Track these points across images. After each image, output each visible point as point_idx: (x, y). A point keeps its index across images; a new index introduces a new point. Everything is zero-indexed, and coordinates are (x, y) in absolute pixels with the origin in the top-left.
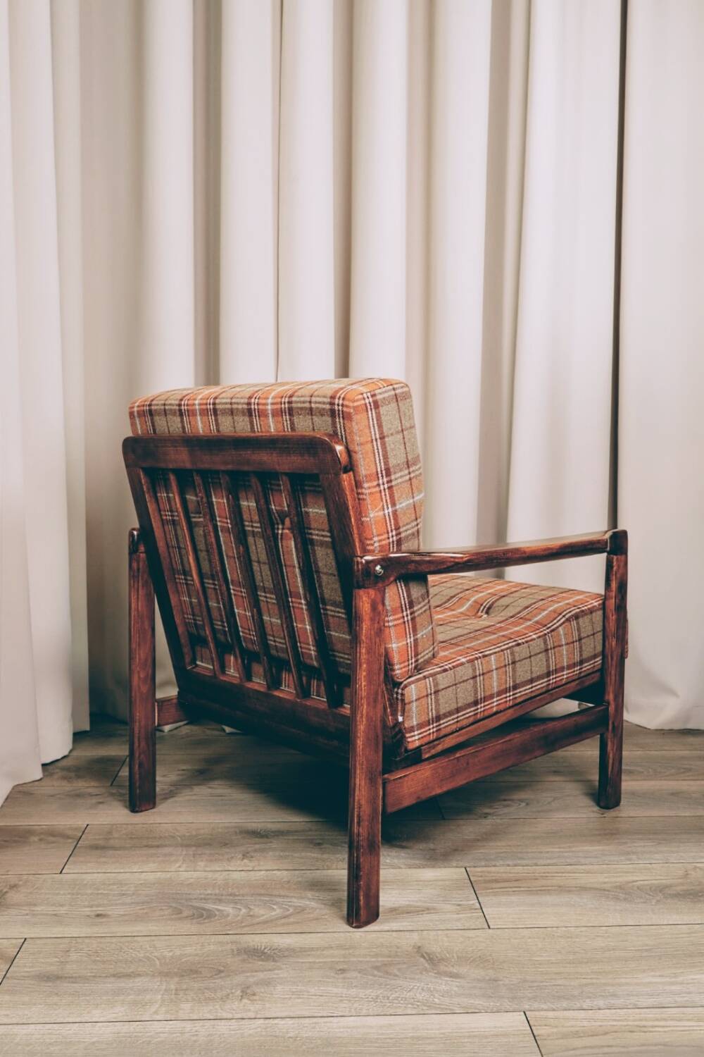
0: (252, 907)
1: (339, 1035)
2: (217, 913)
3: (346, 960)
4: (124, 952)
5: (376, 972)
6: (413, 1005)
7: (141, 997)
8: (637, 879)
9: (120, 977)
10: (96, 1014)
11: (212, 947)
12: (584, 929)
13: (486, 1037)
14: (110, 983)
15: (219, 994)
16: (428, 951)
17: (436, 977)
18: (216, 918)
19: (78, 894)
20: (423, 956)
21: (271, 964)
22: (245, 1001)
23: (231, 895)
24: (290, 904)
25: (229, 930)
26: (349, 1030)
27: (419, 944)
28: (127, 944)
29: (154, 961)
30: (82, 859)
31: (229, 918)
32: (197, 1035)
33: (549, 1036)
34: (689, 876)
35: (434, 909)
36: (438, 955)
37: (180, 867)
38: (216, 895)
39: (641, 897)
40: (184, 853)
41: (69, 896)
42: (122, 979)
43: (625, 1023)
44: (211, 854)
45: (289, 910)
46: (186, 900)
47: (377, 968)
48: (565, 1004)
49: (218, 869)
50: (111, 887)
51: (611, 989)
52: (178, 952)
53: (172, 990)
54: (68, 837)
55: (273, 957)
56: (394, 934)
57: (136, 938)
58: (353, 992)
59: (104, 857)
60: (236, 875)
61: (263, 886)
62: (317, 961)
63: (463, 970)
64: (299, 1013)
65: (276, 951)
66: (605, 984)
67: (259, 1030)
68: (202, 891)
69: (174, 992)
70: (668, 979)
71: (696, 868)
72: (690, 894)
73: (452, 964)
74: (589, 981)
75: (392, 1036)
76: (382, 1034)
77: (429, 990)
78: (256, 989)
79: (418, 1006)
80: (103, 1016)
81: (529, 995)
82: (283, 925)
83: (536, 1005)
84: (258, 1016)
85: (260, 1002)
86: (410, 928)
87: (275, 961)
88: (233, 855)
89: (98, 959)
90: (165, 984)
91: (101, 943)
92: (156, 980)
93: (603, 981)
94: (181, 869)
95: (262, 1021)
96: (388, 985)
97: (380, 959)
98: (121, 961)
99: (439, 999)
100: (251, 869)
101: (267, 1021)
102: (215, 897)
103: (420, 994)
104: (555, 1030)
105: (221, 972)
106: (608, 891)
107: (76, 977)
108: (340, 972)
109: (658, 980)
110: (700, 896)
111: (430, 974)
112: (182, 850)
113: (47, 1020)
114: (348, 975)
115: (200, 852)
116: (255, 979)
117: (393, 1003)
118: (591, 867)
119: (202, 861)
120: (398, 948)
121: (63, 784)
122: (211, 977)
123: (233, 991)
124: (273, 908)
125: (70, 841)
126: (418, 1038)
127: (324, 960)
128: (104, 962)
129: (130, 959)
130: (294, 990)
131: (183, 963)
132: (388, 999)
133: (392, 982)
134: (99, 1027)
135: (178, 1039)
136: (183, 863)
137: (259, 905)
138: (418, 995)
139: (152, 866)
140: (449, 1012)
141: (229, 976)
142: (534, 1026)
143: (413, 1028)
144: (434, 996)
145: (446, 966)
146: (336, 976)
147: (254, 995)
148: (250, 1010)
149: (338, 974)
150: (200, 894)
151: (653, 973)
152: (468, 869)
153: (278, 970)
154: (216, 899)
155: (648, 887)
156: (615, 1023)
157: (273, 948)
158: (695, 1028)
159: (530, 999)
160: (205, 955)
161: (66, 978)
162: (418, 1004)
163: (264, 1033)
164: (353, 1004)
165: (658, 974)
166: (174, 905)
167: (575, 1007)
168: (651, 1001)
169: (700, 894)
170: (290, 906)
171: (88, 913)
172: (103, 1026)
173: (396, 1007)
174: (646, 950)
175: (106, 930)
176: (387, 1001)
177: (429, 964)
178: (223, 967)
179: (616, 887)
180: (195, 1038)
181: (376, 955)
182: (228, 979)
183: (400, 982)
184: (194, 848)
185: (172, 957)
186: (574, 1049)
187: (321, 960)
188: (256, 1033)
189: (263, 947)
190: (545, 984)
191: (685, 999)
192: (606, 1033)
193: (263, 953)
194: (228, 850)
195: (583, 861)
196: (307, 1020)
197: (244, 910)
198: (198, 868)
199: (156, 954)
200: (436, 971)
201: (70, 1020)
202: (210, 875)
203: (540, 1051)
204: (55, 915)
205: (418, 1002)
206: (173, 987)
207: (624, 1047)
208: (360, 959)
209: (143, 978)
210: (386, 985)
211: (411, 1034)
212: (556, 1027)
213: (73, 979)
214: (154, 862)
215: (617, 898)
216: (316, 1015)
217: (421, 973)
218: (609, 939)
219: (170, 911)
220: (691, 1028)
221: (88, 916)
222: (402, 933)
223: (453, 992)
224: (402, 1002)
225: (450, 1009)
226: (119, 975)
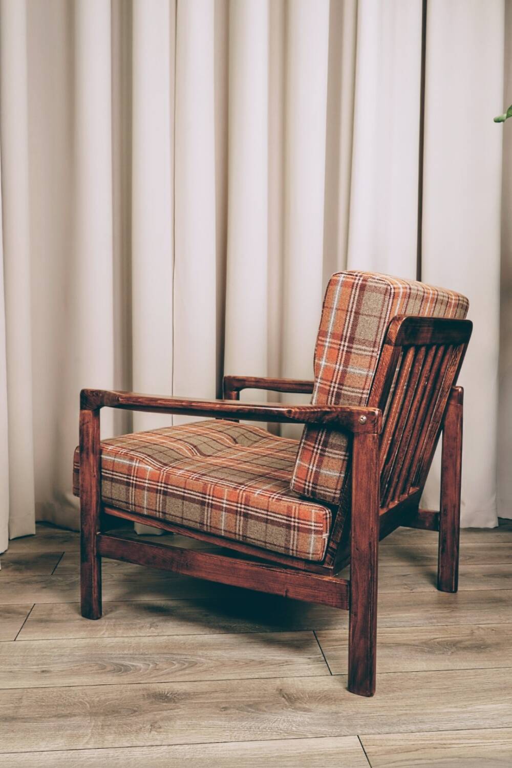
0: (158, 663)
1: (224, 756)
2: (132, 668)
3: (227, 700)
4: (63, 698)
5: (250, 709)
6: (276, 732)
7: (75, 732)
8: (438, 637)
9: (59, 717)
10: (43, 746)
11: (128, 693)
12: (399, 674)
13: (330, 755)
14: (53, 722)
15: (134, 728)
16: (287, 693)
17: (294, 712)
18: (131, 672)
19: (27, 656)
20: (284, 697)
21: (172, 705)
22: (153, 732)
23: (142, 654)
24: (185, 660)
25: (141, 680)
26: (231, 752)
27: (281, 688)
28: (65, 692)
29: (86, 705)
30: (31, 630)
31: (141, 671)
32: (118, 759)
33: (376, 752)
34: (474, 634)
35: (291, 662)
36: (295, 696)
37: (104, 634)
38: (131, 654)
39: (440, 650)
40: (107, 623)
41: (22, 658)
42: (62, 719)
43: (431, 742)
44: (127, 624)
45: (185, 665)
46: (109, 659)
47: (250, 706)
48: (387, 729)
49: (132, 635)
50: (52, 650)
51: (420, 718)
52: (103, 698)
53: (99, 726)
54: (20, 613)
55: (173, 699)
56: (262, 681)
57: (71, 688)
58: (233, 723)
59: (48, 628)
60: (146, 640)
61: (166, 647)
62: (206, 701)
63: (313, 706)
64: (193, 741)
65: (175, 695)
66: (416, 714)
67: (164, 754)
68: (120, 652)
69: (100, 727)
70: (459, 710)
71: (479, 628)
72: (476, 647)
73: (305, 702)
74: (404, 712)
75: (262, 756)
76: (255, 755)
77: (288, 721)
78: (161, 724)
79: (281, 733)
80: (48, 747)
81: (361, 723)
82: (181, 675)
83: (366, 731)
84: (164, 744)
85: (164, 733)
86: (274, 676)
87: (176, 703)
88: (143, 625)
89: (44, 704)
90: (94, 721)
91: (45, 692)
92: (87, 718)
93: (414, 712)
94: (105, 636)
95: (166, 747)
96: (258, 718)
97: (253, 699)
98: (61, 705)
99: (296, 727)
100: (156, 634)
101: (170, 747)
102: (130, 656)
103: (282, 724)
104: (380, 748)
105: (135, 711)
106: (417, 646)
107: (27, 718)
108: (223, 710)
109: (454, 710)
110: (483, 648)
111: (289, 709)
112: (105, 622)
113: (5, 751)
114: (229, 712)
115: (119, 623)
116: (161, 716)
117: (263, 731)
118: (403, 629)
119: (120, 629)
120: (265, 690)
121: (16, 574)
122: (128, 715)
123: (145, 725)
124: (173, 664)
125: (21, 616)
126: (281, 757)
127: (212, 701)
128: (48, 706)
129: (67, 704)
130: (189, 724)
131: (107, 705)
132: (259, 728)
133: (262, 716)
134: (45, 755)
135: (104, 762)
136: (106, 631)
137: (162, 661)
138: (280, 725)
139: (83, 634)
140: (303, 737)
141: (141, 714)
142: (366, 746)
143: (277, 750)
144: (292, 725)
145: (300, 703)
146: (221, 712)
147: (160, 728)
148: (157, 739)
149: (222, 711)
150: (119, 654)
151: (450, 705)
152: (315, 632)
153: (178, 709)
154: (131, 658)
155: (445, 643)
156: (423, 742)
157: (174, 693)
158: (481, 744)
159: (361, 726)
160: (123, 699)
161: (19, 718)
162: (281, 731)
163: (168, 756)
164: (233, 733)
165: (453, 705)
166: (100, 662)
167: (394, 731)
168: (449, 726)
169: (482, 647)
170: (186, 662)
171: (35, 670)
172: (48, 754)
173: (265, 735)
174: (445, 689)
175: (49, 683)
176: (258, 730)
177: (288, 701)
178: (137, 707)
179: (422, 643)
180: (116, 761)
181: (250, 697)
182: (140, 717)
183: (266, 716)
184: (114, 620)
185: (99, 701)
186: (394, 762)
187: (209, 701)
188: (162, 756)
189: (166, 693)
190: (373, 715)
191: (473, 723)
192: (417, 750)
193: (167, 697)
194: (139, 621)
195: (398, 624)
196: (200, 745)
197: (151, 666)
198: (117, 635)
199: (87, 699)
200: (293, 707)
201: (23, 750)
202: (126, 640)
203: (370, 764)
204: (11, 672)
205: (281, 730)
206: (100, 723)
207: (430, 759)
208: (238, 700)
209: (77, 717)
210: (257, 718)
211: (276, 754)
212: (381, 746)
213: (24, 720)
214: (85, 631)
215: (422, 651)
216: (205, 741)
217: (282, 709)
218: (418, 681)
219: (96, 667)
220: (478, 745)
221: (36, 672)
222: (268, 680)
223: (306, 722)
224: (269, 731)
225: (304, 735)
226: (59, 716)
